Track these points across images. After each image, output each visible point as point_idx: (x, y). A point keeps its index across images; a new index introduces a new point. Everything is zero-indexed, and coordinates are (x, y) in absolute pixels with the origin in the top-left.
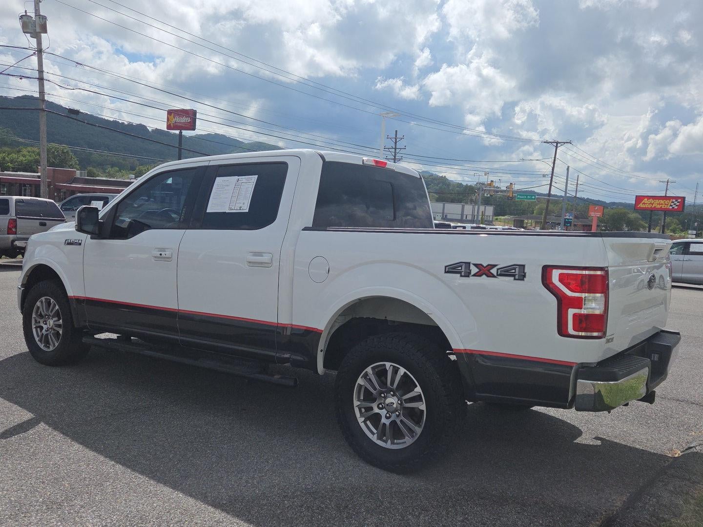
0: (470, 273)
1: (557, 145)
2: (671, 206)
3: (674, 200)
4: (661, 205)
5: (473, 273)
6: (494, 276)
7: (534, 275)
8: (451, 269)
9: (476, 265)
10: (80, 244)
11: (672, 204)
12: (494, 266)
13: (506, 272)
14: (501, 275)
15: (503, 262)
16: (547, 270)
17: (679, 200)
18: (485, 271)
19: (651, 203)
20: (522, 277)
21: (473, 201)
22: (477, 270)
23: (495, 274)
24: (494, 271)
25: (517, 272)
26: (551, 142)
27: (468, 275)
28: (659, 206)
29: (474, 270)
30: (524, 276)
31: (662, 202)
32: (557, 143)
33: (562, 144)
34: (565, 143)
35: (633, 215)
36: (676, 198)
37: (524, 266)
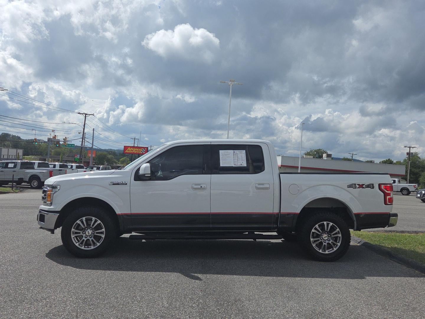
0: (356, 187)
1: (86, 116)
2: (142, 152)
3: (143, 149)
4: (137, 152)
5: (357, 187)
6: (364, 188)
7: (376, 186)
8: (350, 186)
9: (358, 185)
10: (126, 184)
11: (142, 151)
12: (364, 185)
13: (368, 186)
14: (366, 187)
15: (367, 183)
16: (380, 185)
17: (146, 149)
18: (361, 186)
19: (132, 150)
20: (373, 188)
21: (6, 146)
22: (359, 186)
23: (364, 187)
24: (364, 186)
25: (371, 186)
26: (82, 114)
27: (356, 188)
28: (136, 152)
29: (357, 186)
30: (374, 187)
31: (137, 150)
32: (86, 114)
33: (88, 115)
34: (90, 115)
35: (110, 156)
36: (144, 148)
37: (373, 184)
